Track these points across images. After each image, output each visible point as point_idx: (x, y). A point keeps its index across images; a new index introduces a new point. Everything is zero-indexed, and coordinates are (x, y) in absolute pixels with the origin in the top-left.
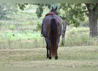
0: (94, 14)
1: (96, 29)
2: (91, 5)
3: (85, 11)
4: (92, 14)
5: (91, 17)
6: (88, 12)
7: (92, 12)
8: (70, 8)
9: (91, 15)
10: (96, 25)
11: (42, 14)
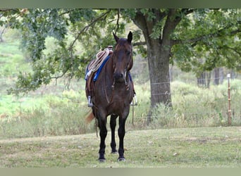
0: (160, 50)
1: (166, 87)
2: (154, 29)
3: (138, 44)
4: (156, 50)
5: (155, 57)
6: (145, 47)
7: (155, 46)
8: (96, 37)
9: (153, 54)
10: (167, 77)
11: (43, 51)
